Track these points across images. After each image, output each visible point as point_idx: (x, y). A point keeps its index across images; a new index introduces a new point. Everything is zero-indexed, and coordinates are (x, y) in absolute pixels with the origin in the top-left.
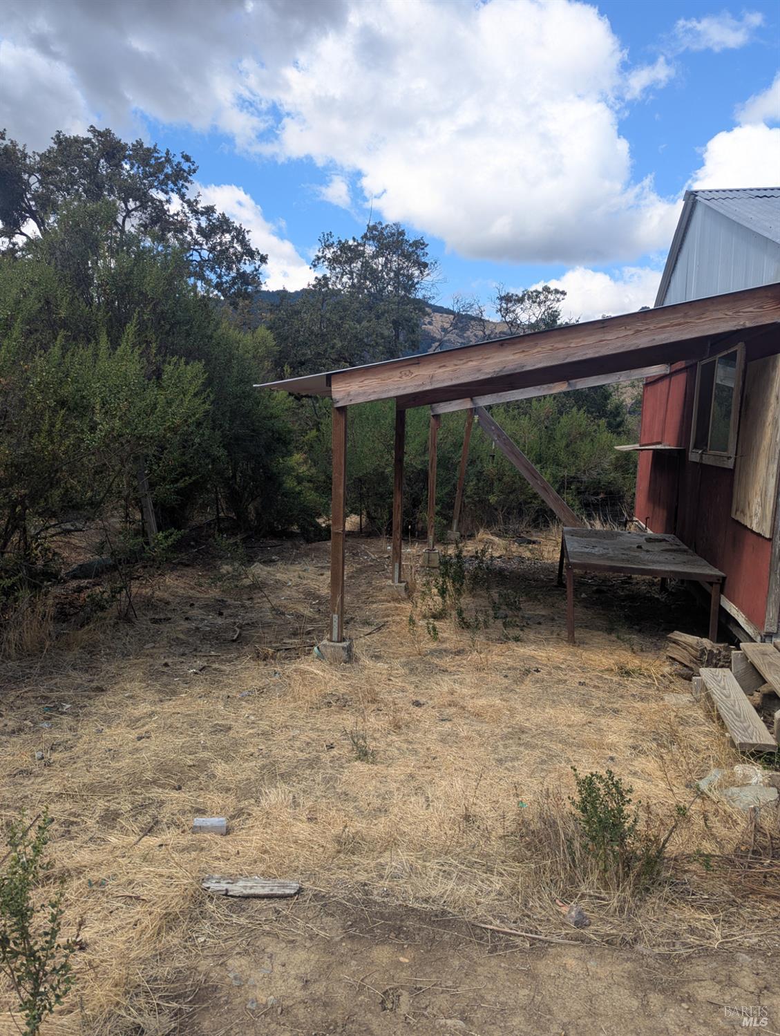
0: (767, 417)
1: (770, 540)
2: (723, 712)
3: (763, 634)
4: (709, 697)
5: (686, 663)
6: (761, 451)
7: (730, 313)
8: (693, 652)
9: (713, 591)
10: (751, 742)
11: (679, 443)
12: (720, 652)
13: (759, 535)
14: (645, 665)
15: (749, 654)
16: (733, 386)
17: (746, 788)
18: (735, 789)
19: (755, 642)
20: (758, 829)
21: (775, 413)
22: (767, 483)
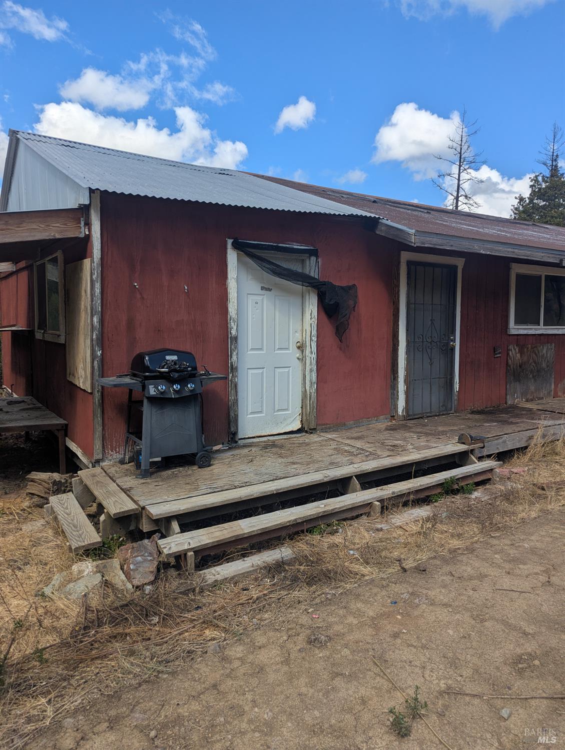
0: (81, 305)
1: (91, 393)
2: (65, 527)
3: (93, 461)
4: (56, 519)
5: (42, 495)
6: (80, 330)
7: (43, 226)
8: (46, 485)
9: (60, 435)
10: (83, 544)
11: (29, 326)
12: (67, 481)
13: (84, 390)
14: (8, 505)
15: (84, 479)
16: (58, 281)
17: (80, 581)
18: (71, 585)
19: (89, 468)
20: (88, 609)
21: (85, 303)
22: (85, 353)
